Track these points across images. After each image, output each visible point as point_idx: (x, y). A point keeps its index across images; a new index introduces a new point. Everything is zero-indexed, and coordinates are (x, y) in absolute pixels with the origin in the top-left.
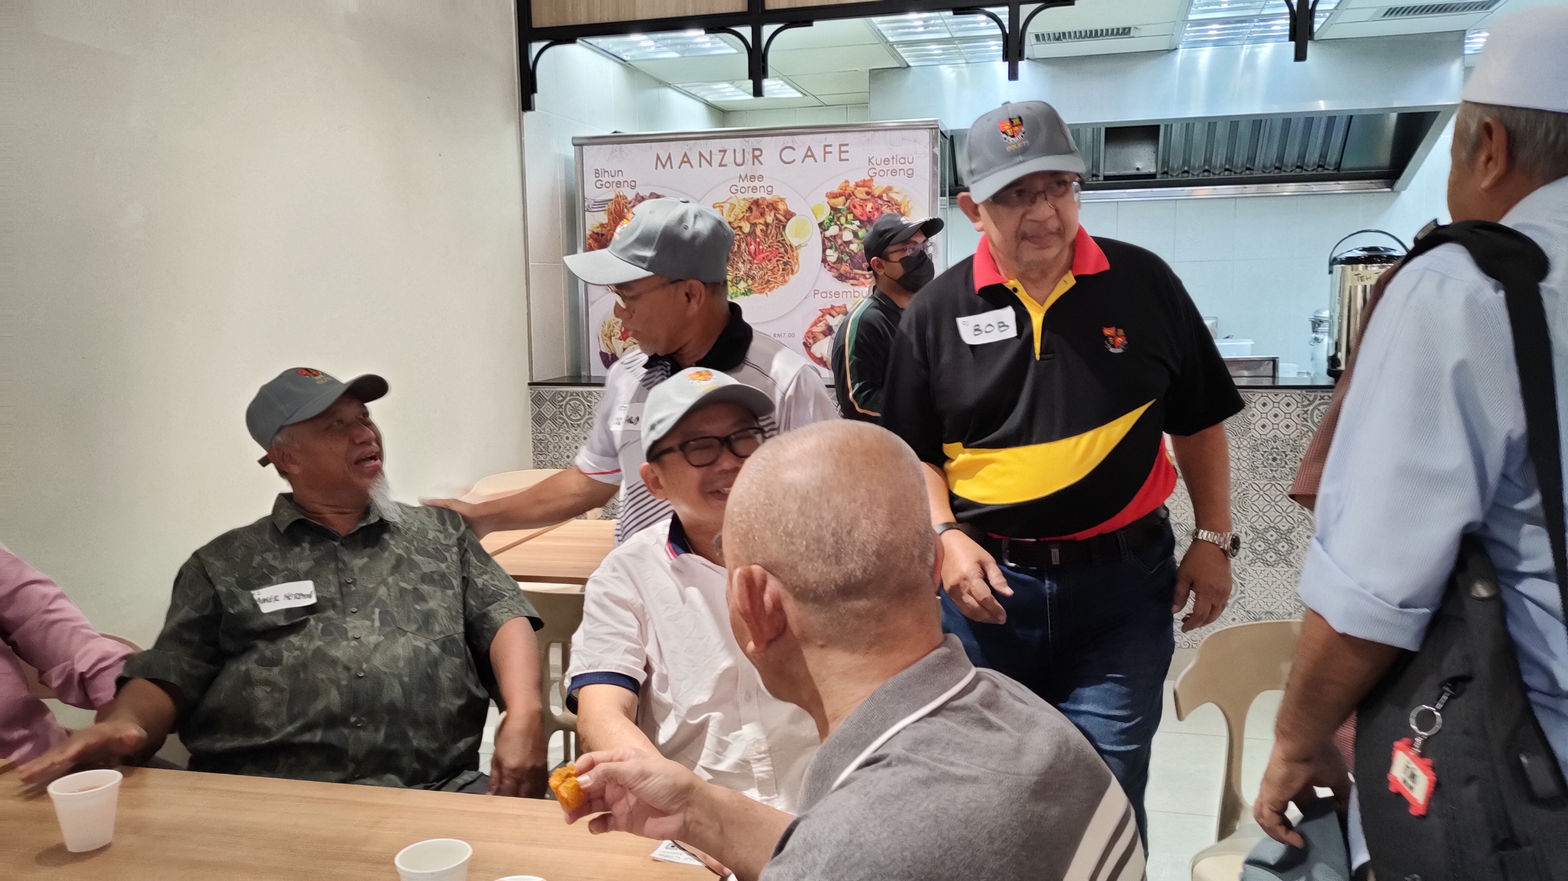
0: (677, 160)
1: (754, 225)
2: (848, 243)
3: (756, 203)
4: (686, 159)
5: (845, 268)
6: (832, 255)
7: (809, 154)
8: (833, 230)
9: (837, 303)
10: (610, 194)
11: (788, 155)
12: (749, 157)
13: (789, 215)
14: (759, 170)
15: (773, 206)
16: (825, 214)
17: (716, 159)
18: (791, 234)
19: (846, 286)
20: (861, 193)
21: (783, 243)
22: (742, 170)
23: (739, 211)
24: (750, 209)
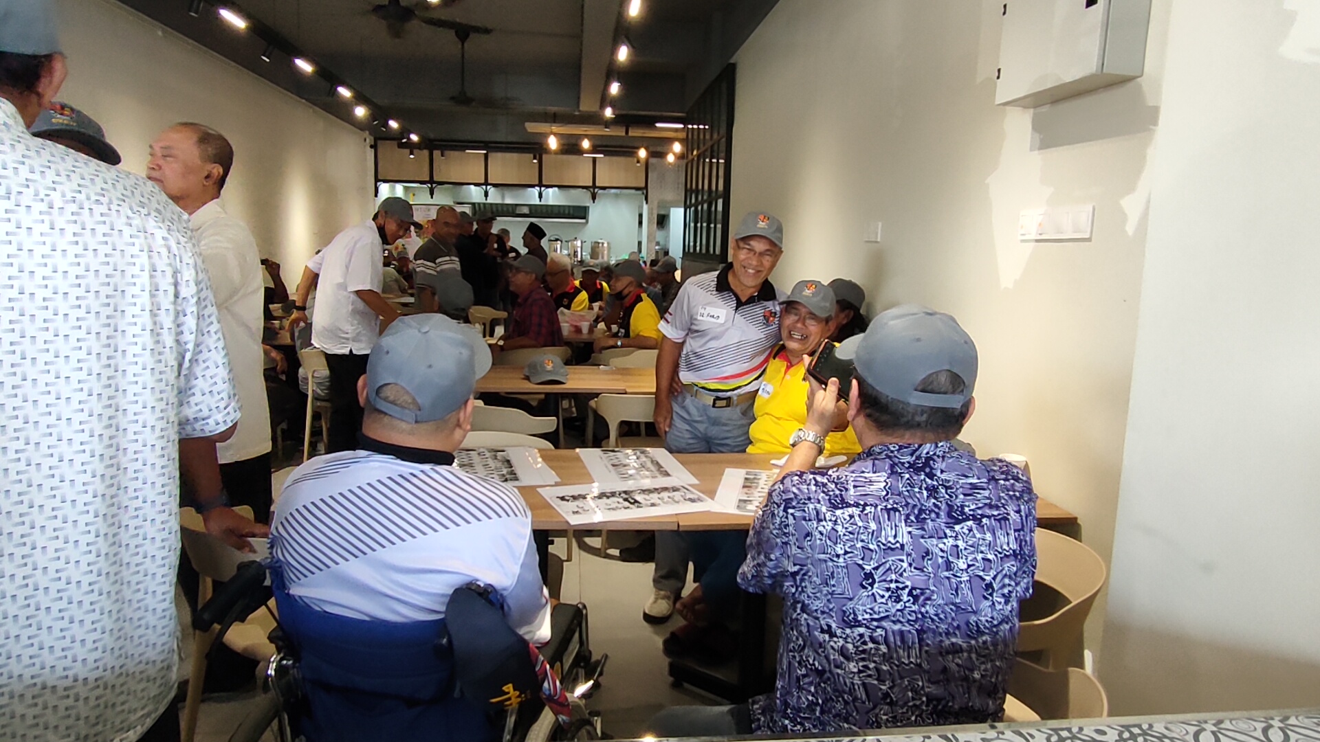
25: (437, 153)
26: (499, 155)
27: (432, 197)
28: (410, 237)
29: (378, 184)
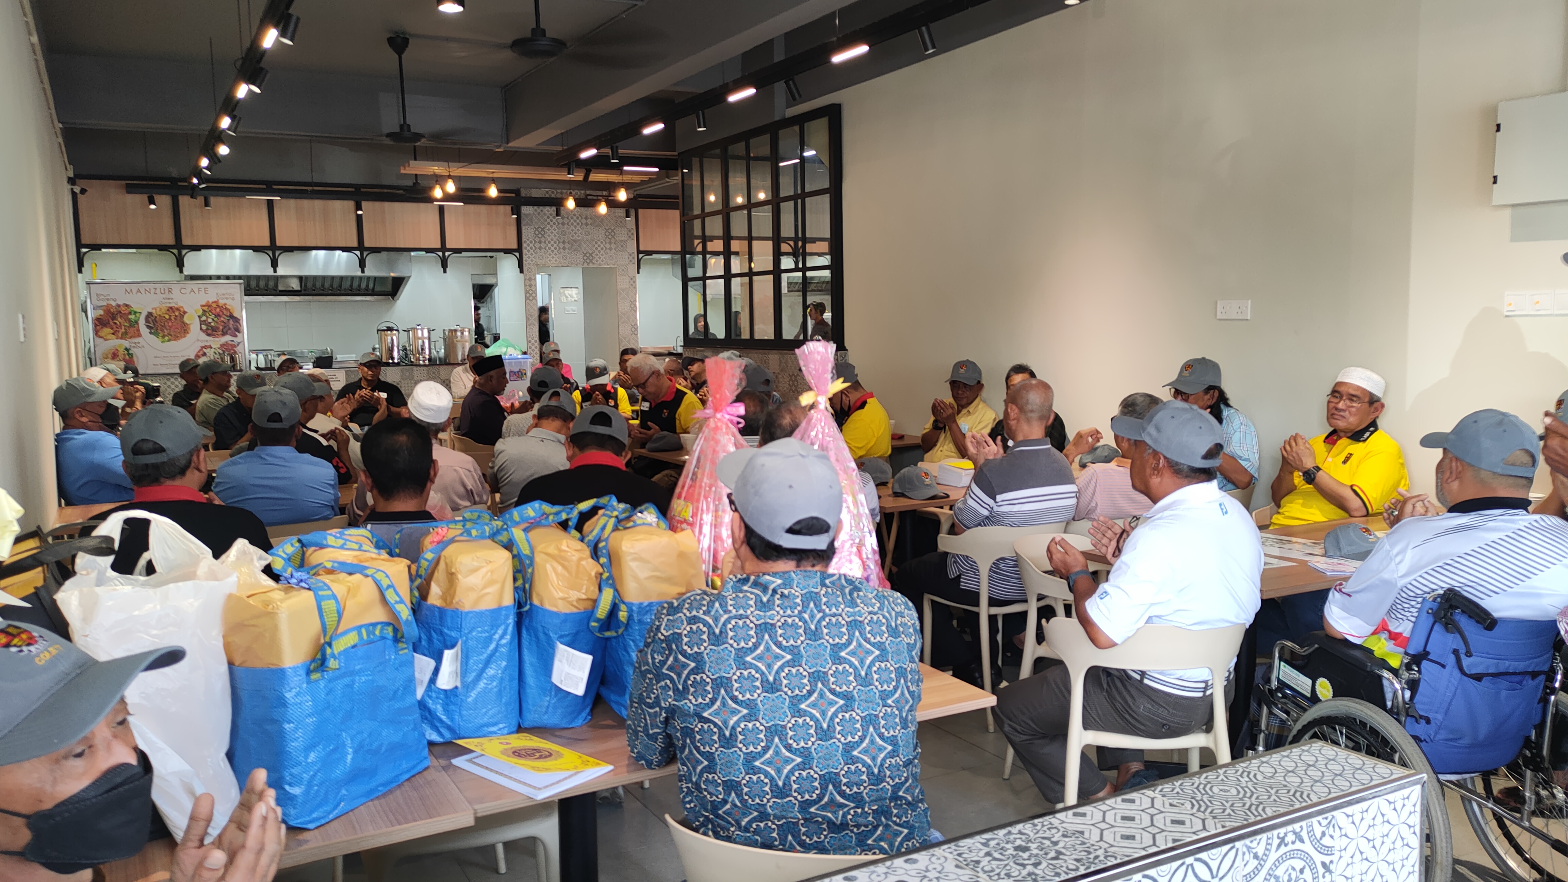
0: (134, 291)
1: (170, 316)
2: (210, 323)
3: (171, 308)
4: (139, 291)
5: (209, 332)
6: (204, 327)
7: (192, 291)
8: (204, 318)
10: (104, 303)
11: (183, 291)
12: (167, 291)
13: (185, 312)
14: (171, 296)
15: (178, 309)
16: (200, 312)
17: (153, 291)
18: (186, 319)
19: (210, 338)
20: (214, 305)
21: (183, 323)
22: (164, 296)
23: (164, 310)
24: (168, 310)
25: (184, 201)
26: (292, 202)
28: (139, 335)
29: (84, 251)
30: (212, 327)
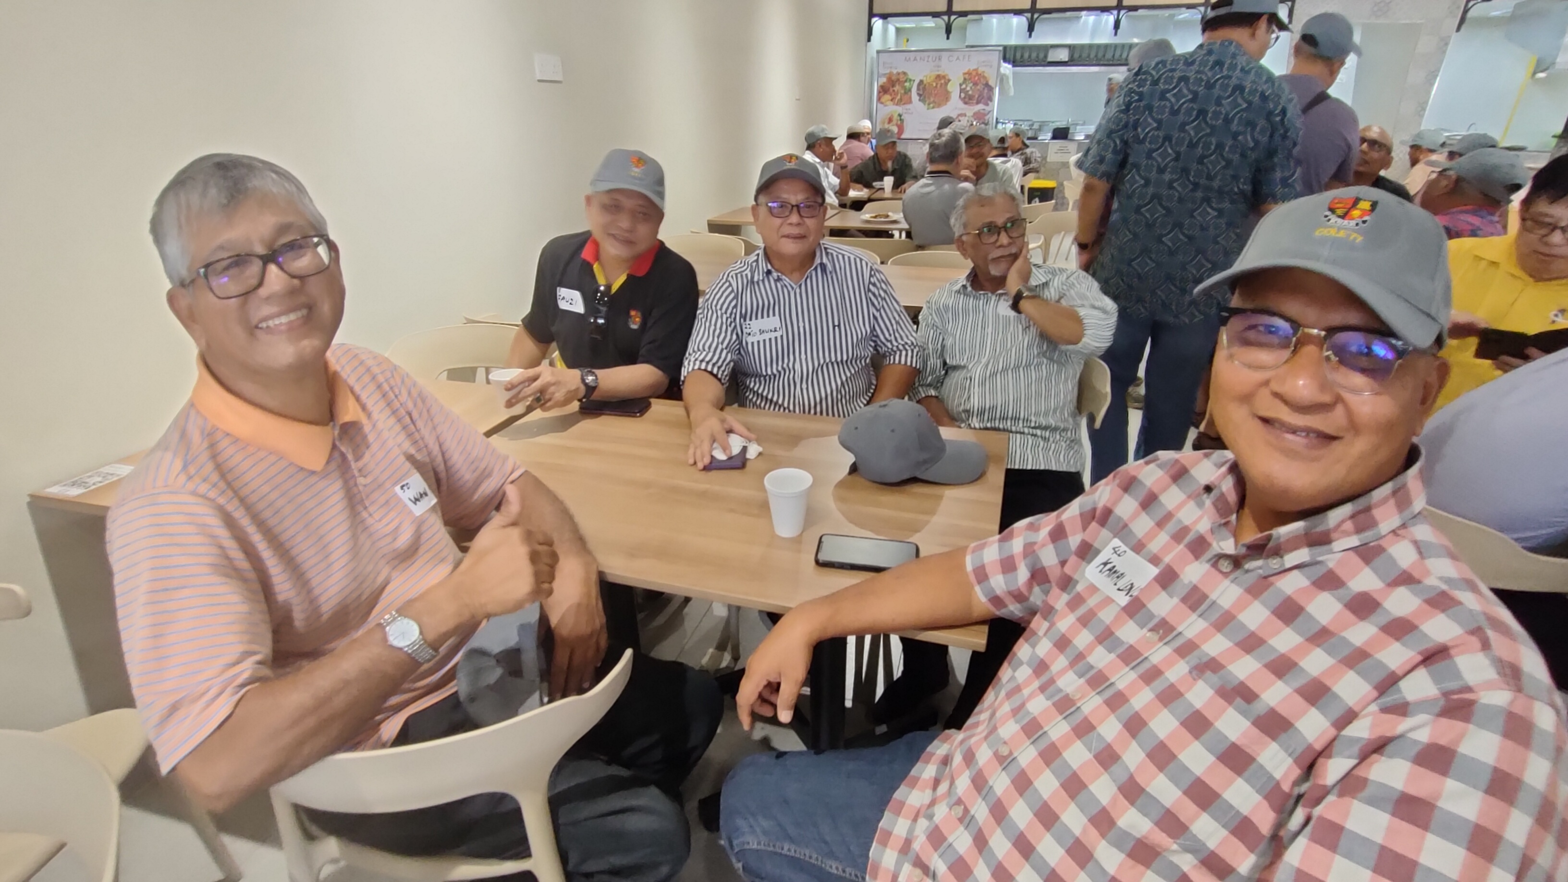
0: (912, 59)
1: (937, 84)
2: (968, 91)
3: (939, 76)
4: (915, 59)
5: (967, 100)
6: (963, 95)
7: (958, 58)
8: (964, 86)
9: (963, 112)
10: (888, 71)
11: (951, 59)
12: (937, 59)
13: (949, 80)
14: (940, 64)
15: (944, 77)
16: (961, 80)
17: (926, 59)
18: (950, 87)
19: (966, 106)
20: (974, 74)
21: (947, 90)
22: (934, 64)
23: (933, 78)
24: (936, 78)
27: (948, 38)
28: (910, 101)
29: (874, 20)
30: (970, 95)
